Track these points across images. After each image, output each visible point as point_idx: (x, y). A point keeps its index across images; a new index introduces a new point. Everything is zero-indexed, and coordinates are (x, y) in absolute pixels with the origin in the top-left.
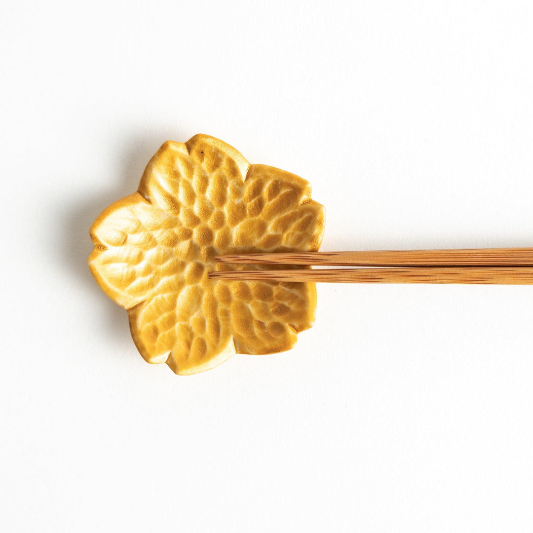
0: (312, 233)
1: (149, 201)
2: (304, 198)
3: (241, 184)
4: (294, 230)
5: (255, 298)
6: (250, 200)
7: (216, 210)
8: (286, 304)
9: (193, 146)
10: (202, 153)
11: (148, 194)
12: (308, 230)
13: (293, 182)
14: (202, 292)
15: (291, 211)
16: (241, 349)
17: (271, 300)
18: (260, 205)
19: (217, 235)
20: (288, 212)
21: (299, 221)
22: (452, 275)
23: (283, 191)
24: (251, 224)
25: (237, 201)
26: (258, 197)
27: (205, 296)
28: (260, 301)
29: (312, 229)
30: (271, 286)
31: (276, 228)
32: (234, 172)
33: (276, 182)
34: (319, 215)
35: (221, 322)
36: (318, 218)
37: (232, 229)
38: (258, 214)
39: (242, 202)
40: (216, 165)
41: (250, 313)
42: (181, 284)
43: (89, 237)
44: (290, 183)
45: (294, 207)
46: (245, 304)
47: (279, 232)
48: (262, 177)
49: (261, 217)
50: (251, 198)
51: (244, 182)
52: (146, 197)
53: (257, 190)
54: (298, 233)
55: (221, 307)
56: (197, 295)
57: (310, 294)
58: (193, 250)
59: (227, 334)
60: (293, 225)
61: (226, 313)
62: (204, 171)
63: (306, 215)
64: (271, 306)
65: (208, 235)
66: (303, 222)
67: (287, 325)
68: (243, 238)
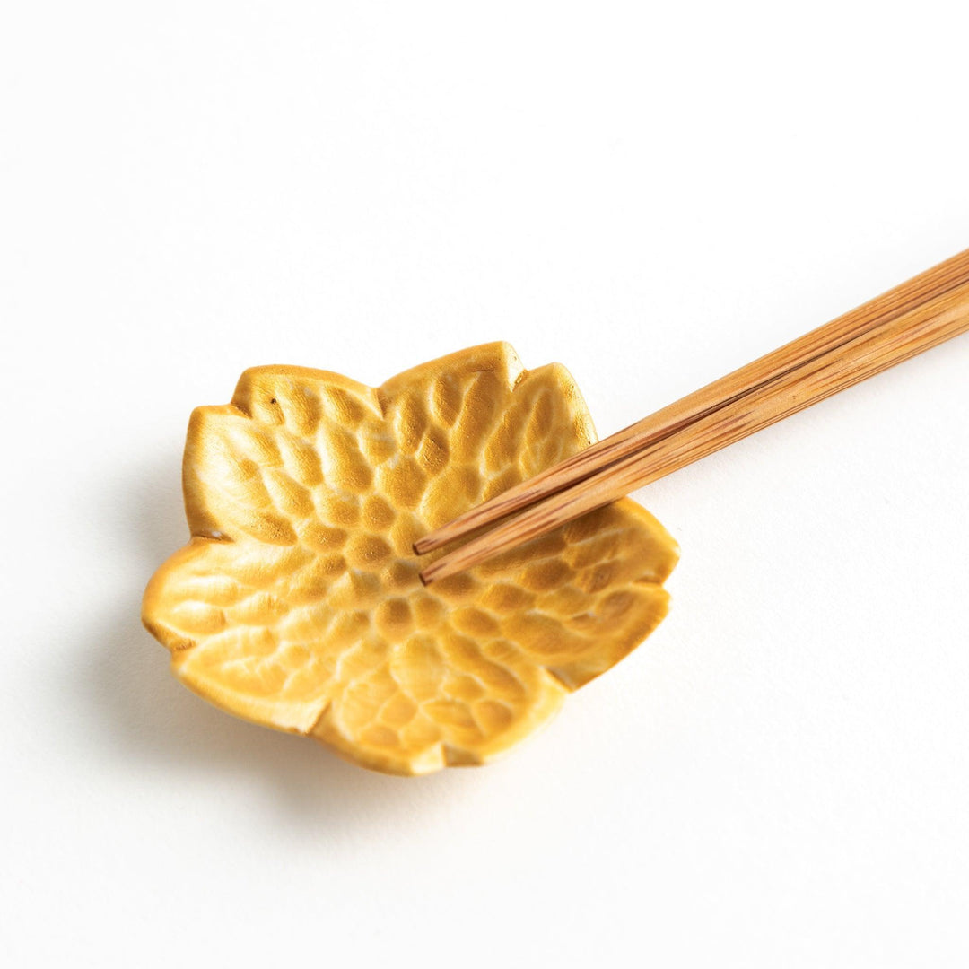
0: (567, 419)
1: (225, 539)
2: (512, 375)
3: (381, 429)
4: (531, 441)
5: (537, 593)
6: (416, 446)
7: (363, 500)
8: (605, 560)
9: (248, 397)
10: (273, 401)
11: (215, 525)
12: (554, 421)
13: (473, 360)
14: (431, 641)
15: (504, 413)
16: (575, 677)
17: (572, 575)
18: (439, 443)
19: (391, 536)
20: (501, 420)
21: (531, 420)
22: (870, 343)
23: (467, 389)
24: (444, 487)
25: (391, 463)
26: (428, 430)
27: (441, 644)
28: (552, 592)
29: (563, 413)
30: (554, 557)
31: (495, 464)
32: (354, 411)
33: (443, 381)
34: (559, 380)
35: (504, 664)
36: (560, 385)
37: (414, 513)
38: (447, 460)
39: (403, 458)
40: (313, 415)
41: (546, 619)
42: (381, 648)
43: (149, 634)
44: (469, 366)
45: (504, 402)
46: (528, 613)
47: (507, 466)
48: (411, 389)
49: (454, 463)
50: (413, 442)
51: (382, 419)
52: (216, 534)
53: (418, 420)
54: (542, 443)
55: (484, 643)
56: (424, 650)
57: (635, 515)
58: (365, 586)
59: (529, 671)
60: (525, 435)
61: (502, 648)
62: (296, 438)
63: (535, 402)
64: (578, 584)
65: (377, 550)
66: (538, 418)
67: (631, 587)
68: (445, 519)
